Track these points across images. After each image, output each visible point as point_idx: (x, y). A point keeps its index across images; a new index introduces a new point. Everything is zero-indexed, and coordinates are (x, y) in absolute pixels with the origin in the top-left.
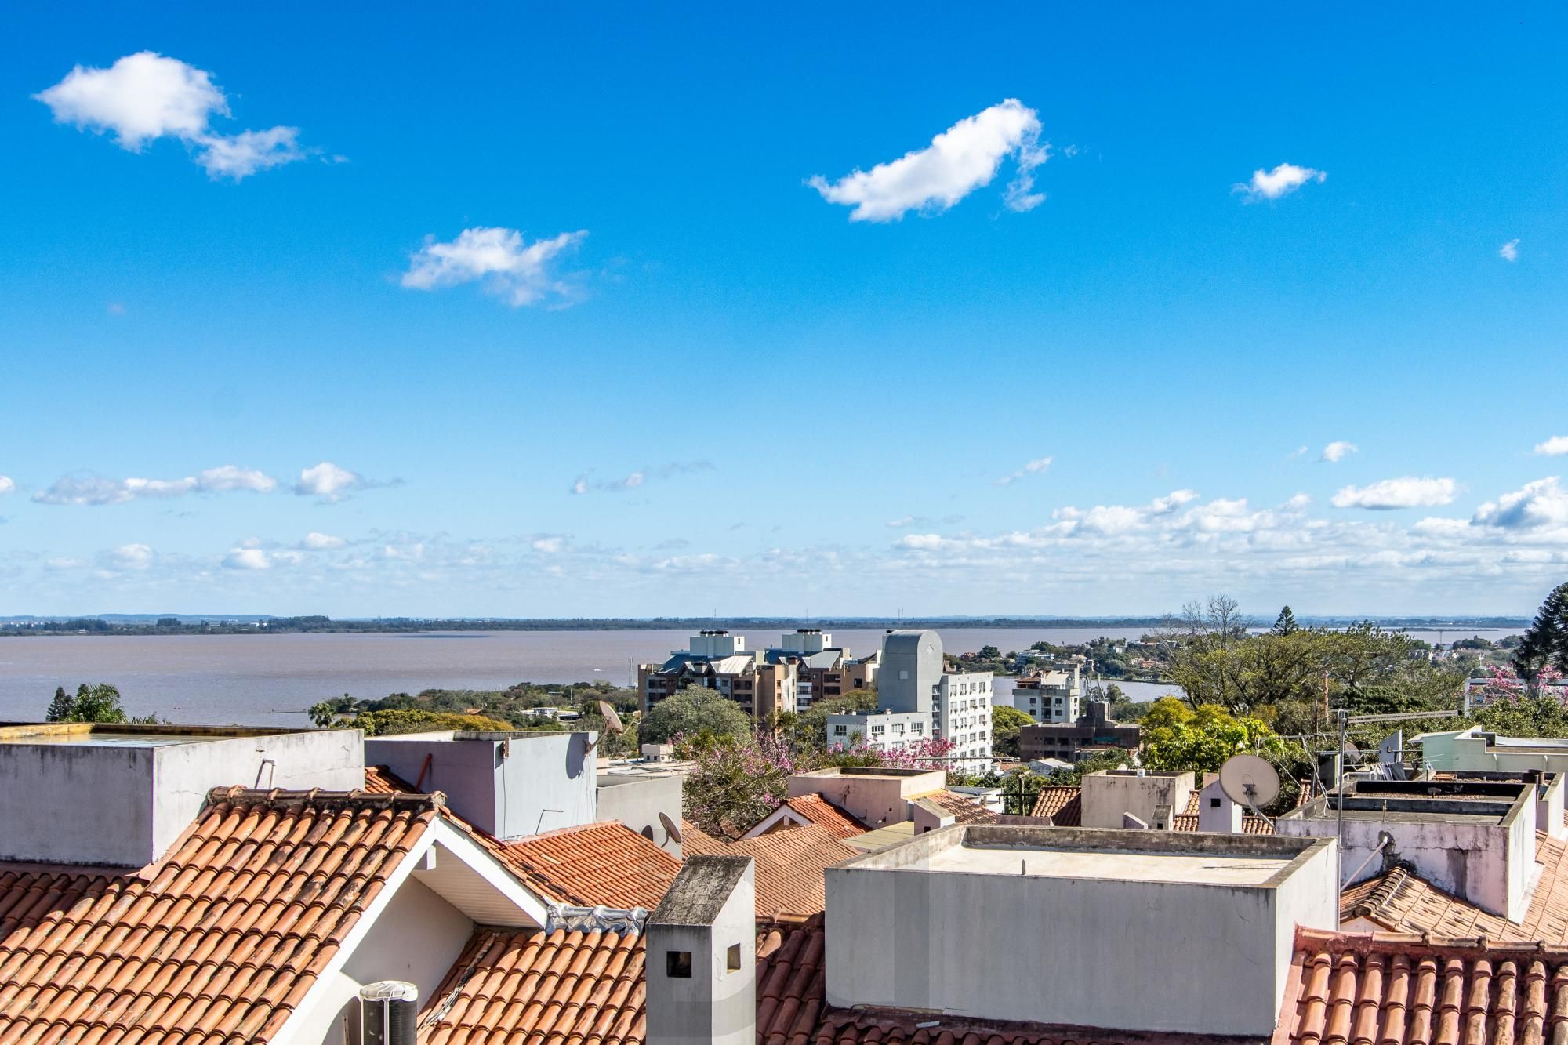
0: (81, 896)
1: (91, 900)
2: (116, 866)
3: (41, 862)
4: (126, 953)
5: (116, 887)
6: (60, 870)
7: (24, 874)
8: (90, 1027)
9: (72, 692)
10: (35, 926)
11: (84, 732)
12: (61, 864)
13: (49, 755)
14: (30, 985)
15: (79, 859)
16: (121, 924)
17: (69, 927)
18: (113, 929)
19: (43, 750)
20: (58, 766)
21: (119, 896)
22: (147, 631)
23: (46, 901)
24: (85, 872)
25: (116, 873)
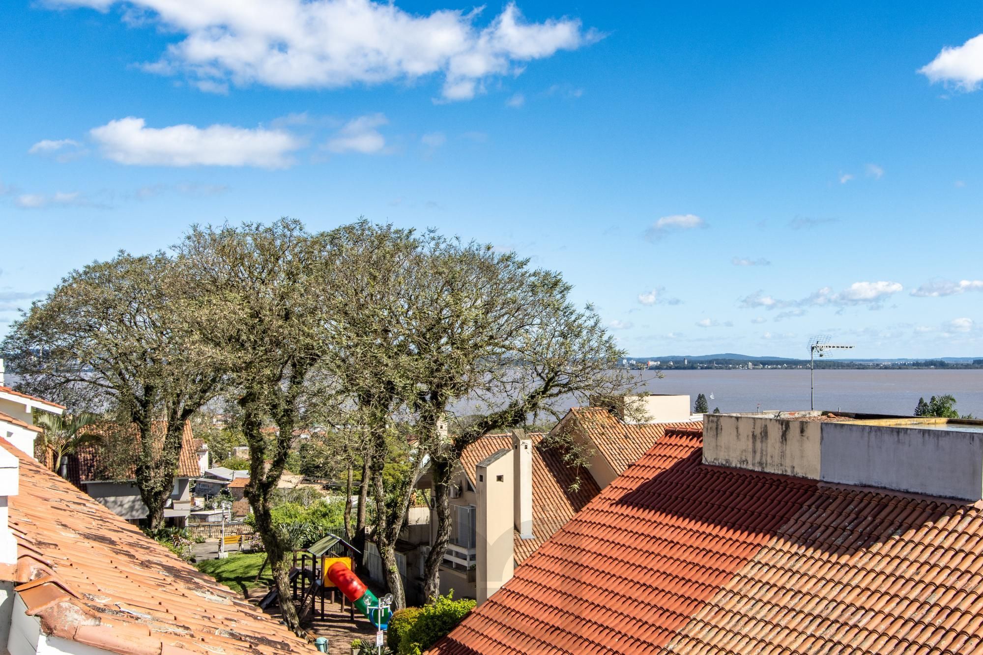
0: (942, 514)
1: (948, 518)
2: (962, 500)
3: (922, 494)
4: (967, 549)
5: (962, 511)
6: (932, 499)
7: (913, 500)
8: (948, 589)
9: (927, 401)
10: (918, 530)
11: (943, 423)
12: (932, 496)
13: (927, 435)
14: (915, 561)
15: (942, 494)
16: (964, 533)
17: (936, 531)
18: (960, 535)
19: (924, 432)
20: (931, 441)
21: (963, 517)
22: (967, 366)
23: (925, 515)
24: (945, 501)
25: (962, 503)
